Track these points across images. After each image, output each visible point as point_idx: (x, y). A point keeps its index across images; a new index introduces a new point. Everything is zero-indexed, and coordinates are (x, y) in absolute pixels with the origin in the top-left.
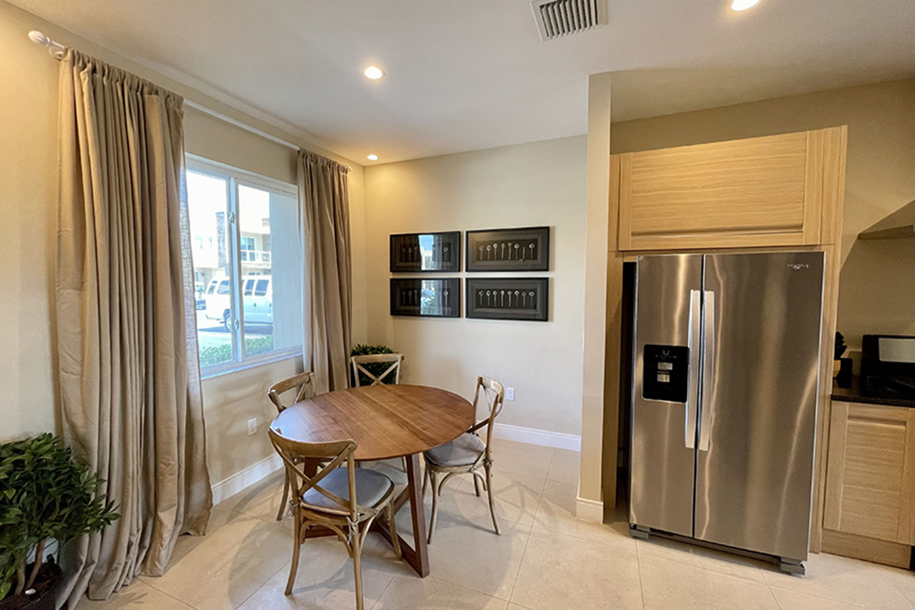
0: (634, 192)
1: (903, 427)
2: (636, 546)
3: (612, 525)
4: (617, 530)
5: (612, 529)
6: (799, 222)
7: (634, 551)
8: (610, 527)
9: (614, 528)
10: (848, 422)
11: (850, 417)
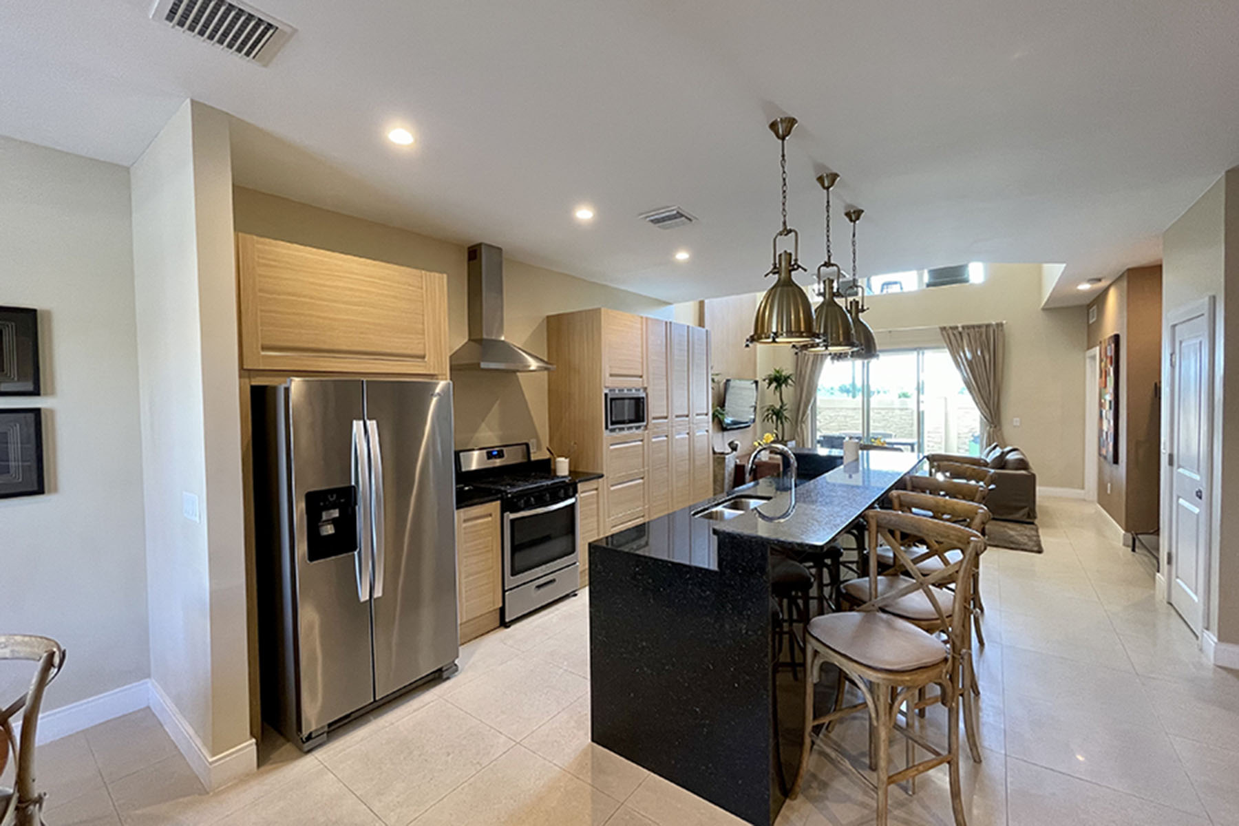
0: (261, 290)
1: (490, 519)
2: (316, 758)
3: (271, 761)
4: (282, 761)
5: (274, 766)
6: (421, 353)
7: (318, 765)
8: (272, 764)
9: (275, 762)
10: (464, 525)
11: (465, 521)
